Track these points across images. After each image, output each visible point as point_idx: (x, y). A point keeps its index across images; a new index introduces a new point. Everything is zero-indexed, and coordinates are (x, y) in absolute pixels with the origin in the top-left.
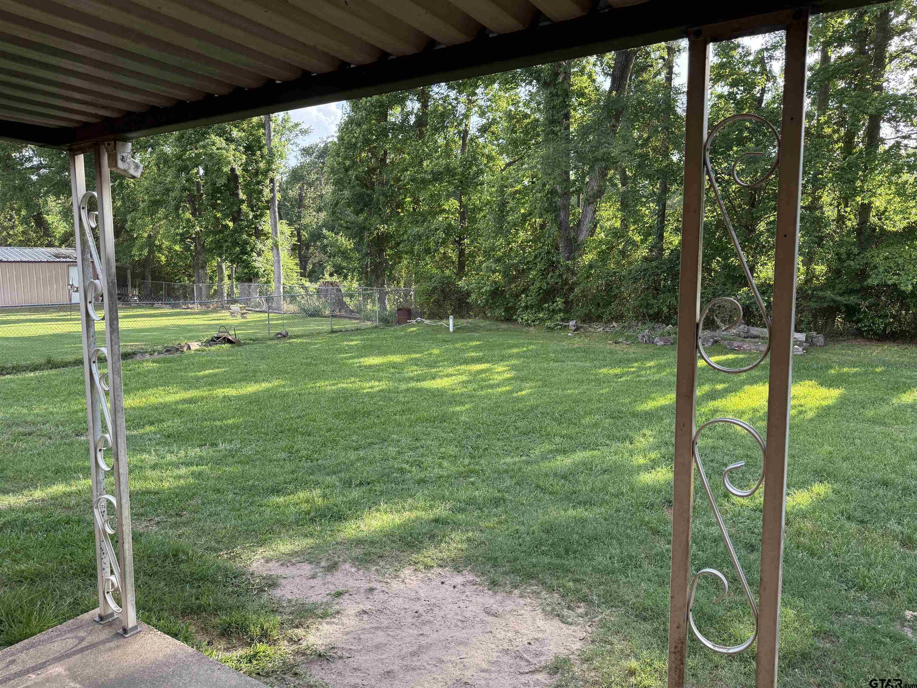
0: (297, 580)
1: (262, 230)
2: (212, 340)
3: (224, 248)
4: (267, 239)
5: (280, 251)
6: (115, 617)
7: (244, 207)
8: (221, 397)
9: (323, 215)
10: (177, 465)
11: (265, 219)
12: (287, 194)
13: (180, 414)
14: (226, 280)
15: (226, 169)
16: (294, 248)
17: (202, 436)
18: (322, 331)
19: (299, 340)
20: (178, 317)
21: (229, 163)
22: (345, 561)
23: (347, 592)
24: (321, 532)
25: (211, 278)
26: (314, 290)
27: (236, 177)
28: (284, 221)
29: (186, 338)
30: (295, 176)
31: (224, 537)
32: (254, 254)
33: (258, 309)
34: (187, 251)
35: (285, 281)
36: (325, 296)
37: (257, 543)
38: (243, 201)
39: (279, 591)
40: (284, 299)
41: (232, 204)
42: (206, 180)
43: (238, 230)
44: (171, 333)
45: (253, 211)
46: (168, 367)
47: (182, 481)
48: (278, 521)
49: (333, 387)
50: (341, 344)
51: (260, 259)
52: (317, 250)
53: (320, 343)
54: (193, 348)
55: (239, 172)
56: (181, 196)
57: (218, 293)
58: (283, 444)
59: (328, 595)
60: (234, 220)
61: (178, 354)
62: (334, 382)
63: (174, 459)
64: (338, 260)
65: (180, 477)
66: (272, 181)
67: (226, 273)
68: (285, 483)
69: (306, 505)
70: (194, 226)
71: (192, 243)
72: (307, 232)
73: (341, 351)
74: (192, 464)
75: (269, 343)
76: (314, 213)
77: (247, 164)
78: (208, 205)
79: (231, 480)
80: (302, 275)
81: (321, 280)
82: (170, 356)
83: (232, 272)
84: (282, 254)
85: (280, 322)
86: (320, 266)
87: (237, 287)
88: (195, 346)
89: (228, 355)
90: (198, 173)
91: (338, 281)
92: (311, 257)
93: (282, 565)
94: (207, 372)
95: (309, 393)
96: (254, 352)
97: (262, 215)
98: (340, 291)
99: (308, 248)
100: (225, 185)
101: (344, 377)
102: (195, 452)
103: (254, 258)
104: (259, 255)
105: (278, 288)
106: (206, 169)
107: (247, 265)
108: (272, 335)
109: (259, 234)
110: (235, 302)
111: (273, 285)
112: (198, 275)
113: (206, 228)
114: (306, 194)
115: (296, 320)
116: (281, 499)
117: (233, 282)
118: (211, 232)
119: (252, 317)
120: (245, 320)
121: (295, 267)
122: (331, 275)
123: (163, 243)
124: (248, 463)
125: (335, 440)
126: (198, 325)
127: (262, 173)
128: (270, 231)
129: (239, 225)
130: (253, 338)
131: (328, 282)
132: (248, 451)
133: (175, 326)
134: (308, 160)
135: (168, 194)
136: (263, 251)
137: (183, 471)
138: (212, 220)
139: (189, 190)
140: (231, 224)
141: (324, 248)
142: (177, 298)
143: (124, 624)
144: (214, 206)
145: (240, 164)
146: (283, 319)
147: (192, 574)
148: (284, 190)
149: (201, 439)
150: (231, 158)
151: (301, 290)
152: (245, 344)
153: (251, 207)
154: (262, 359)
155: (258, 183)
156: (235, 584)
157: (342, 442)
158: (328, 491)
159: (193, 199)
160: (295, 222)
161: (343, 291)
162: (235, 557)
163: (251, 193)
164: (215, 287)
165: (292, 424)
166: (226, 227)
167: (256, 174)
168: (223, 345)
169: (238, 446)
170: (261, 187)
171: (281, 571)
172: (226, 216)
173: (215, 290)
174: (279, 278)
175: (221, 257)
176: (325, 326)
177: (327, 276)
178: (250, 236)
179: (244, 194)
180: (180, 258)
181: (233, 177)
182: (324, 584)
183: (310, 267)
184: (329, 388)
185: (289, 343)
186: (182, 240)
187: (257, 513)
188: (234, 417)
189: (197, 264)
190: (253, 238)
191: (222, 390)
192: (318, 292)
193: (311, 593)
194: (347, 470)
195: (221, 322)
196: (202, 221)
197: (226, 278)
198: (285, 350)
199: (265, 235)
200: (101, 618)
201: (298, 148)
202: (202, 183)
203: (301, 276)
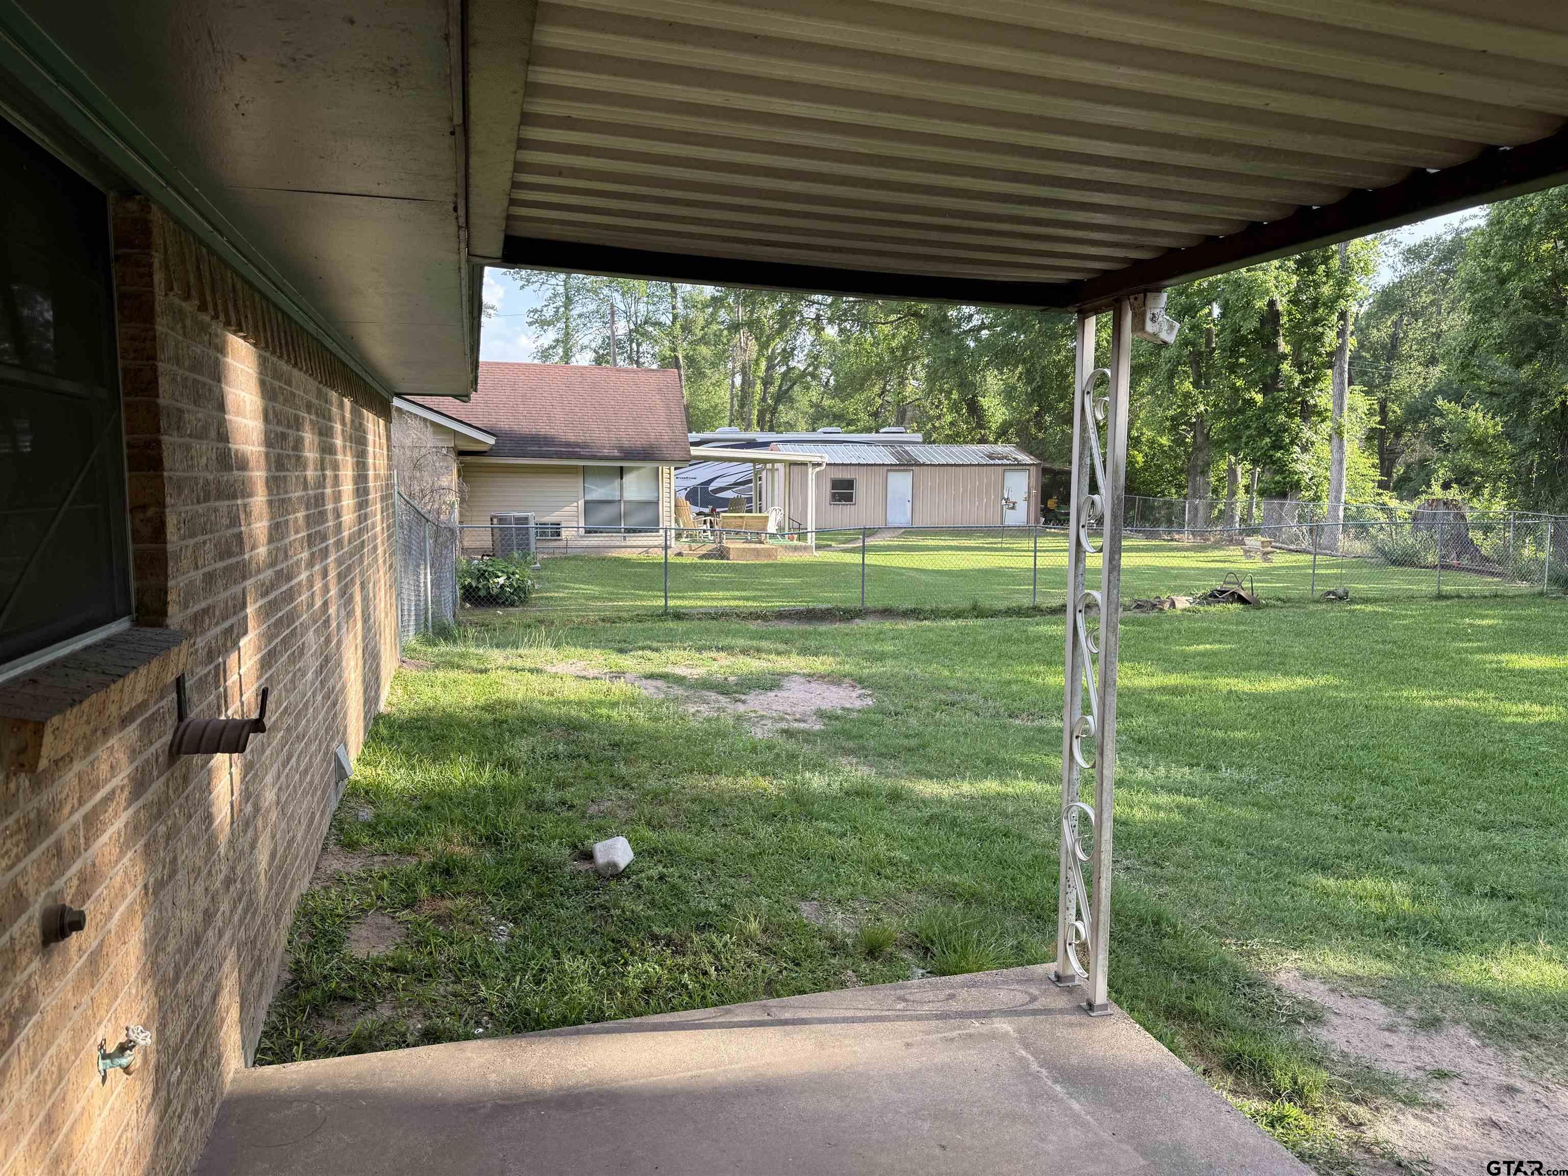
0: (1360, 1025)
1: (1315, 406)
2: (1212, 595)
3: (1243, 440)
4: (1323, 421)
5: (1345, 443)
6: (1077, 982)
7: (1286, 367)
8: (1225, 691)
9: (1436, 372)
10: (1153, 789)
11: (1323, 386)
12: (1367, 337)
13: (1158, 708)
14: (1241, 495)
15: (1260, 304)
16: (1371, 436)
17: (1192, 751)
18: (1417, 594)
19: (1369, 608)
20: (1156, 554)
21: (1267, 292)
22: (1457, 1022)
23: (1458, 1076)
24: (1408, 957)
25: (1215, 491)
26: (1407, 515)
27: (1276, 315)
28: (1357, 388)
29: (1169, 588)
30: (1386, 303)
31: (1231, 917)
32: (1296, 449)
33: (1292, 547)
34: (1179, 445)
35: (1348, 497)
36: (1430, 528)
37: (1288, 943)
38: (1284, 357)
39: (1325, 1033)
40: (1344, 531)
41: (1265, 363)
42: (1223, 326)
43: (1271, 408)
44: (1147, 579)
45: (1301, 372)
46: (1139, 633)
47: (1162, 814)
48: (1326, 917)
49: (1437, 703)
50: (1459, 621)
51: (1306, 457)
52: (1417, 437)
53: (1414, 616)
54: (1179, 605)
55: (1281, 307)
56: (1180, 356)
57: (1225, 516)
58: (1332, 789)
59: (1418, 1068)
60: (1265, 391)
61: (1154, 614)
62: (1442, 693)
63: (1149, 777)
64: (1465, 458)
65: (1158, 808)
66: (1343, 316)
67: (1242, 481)
68: (1339, 857)
69: (1378, 904)
70: (1195, 404)
71: (1188, 432)
72: (1399, 406)
73: (1458, 634)
74: (1178, 791)
75: (1311, 607)
76: (1419, 369)
77: (1299, 290)
78: (1222, 367)
79: (1244, 829)
80: (1382, 485)
81: (1424, 497)
82: (1143, 615)
83: (1253, 480)
84: (1347, 447)
85: (1335, 571)
86: (1424, 469)
87: (1258, 507)
88: (1183, 602)
89: (1239, 623)
90: (1210, 314)
91: (1459, 498)
92: (1403, 452)
93: (1333, 991)
94: (1201, 647)
95: (1387, 708)
96: (1283, 622)
97: (1316, 380)
98: (1463, 517)
99: (1398, 435)
100: (1256, 331)
101: (1462, 687)
102: (1181, 773)
103: (1294, 456)
104: (1305, 449)
105: (1335, 509)
106: (1225, 307)
107: (1281, 468)
108: (1317, 595)
109: (1308, 412)
110: (1253, 531)
111: (1326, 503)
112: (1194, 486)
113: (1215, 405)
114: (1405, 333)
115: (1364, 570)
116: (1331, 882)
117: (1252, 498)
118: (1223, 413)
119: (1280, 560)
120: (1267, 565)
121: (1371, 472)
122: (1446, 486)
123: (1142, 434)
124: (1270, 809)
125: (1439, 803)
126: (1189, 569)
127: (1324, 304)
128: (1330, 406)
129: (1274, 399)
130: (1282, 596)
131: (1438, 500)
132: (1270, 788)
133: (1150, 568)
134: (1417, 267)
135: (1159, 354)
136: (1313, 443)
137: (1164, 799)
138: (1227, 392)
139: (1194, 345)
140: (1259, 398)
141: (1435, 435)
142: (1156, 522)
143: (1090, 996)
144: (1233, 369)
145: (1285, 292)
146: (1338, 566)
147: (1181, 959)
148: (1361, 330)
149: (1192, 756)
150: (1271, 284)
151: (1380, 514)
152: (1267, 605)
153: (1299, 365)
154: (1297, 635)
155: (1316, 322)
156: (1248, 996)
157: (1452, 808)
158: (1422, 890)
159: (1197, 359)
160: (1377, 387)
161: (1469, 519)
162: (1249, 954)
163: (1301, 341)
164: (1221, 506)
165: (1351, 758)
166: (1251, 402)
167: (1315, 307)
168: (1230, 606)
169: (1254, 778)
170: (1320, 329)
171: (1331, 1001)
172: (1251, 385)
173: (1220, 510)
174: (1339, 491)
175: (1236, 455)
176: (1425, 584)
177: (1436, 488)
178: (1291, 416)
179: (1287, 343)
180: (1169, 457)
181: (1272, 315)
182: (1412, 1048)
183: (1399, 470)
184: (1428, 703)
185: (1350, 611)
186: (1174, 428)
187: (1287, 893)
188: (1245, 728)
189: (1194, 467)
190: (1298, 420)
191: (1227, 680)
192: (1414, 519)
193: (1384, 1054)
194: (1464, 862)
195: (1226, 565)
196: (1209, 395)
197: (1241, 491)
198: (1342, 624)
199: (1319, 414)
200: (1059, 978)
201: (1397, 251)
202: (1215, 330)
203: (1379, 487)
